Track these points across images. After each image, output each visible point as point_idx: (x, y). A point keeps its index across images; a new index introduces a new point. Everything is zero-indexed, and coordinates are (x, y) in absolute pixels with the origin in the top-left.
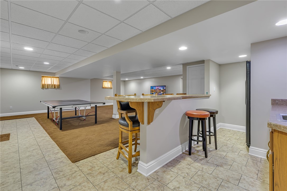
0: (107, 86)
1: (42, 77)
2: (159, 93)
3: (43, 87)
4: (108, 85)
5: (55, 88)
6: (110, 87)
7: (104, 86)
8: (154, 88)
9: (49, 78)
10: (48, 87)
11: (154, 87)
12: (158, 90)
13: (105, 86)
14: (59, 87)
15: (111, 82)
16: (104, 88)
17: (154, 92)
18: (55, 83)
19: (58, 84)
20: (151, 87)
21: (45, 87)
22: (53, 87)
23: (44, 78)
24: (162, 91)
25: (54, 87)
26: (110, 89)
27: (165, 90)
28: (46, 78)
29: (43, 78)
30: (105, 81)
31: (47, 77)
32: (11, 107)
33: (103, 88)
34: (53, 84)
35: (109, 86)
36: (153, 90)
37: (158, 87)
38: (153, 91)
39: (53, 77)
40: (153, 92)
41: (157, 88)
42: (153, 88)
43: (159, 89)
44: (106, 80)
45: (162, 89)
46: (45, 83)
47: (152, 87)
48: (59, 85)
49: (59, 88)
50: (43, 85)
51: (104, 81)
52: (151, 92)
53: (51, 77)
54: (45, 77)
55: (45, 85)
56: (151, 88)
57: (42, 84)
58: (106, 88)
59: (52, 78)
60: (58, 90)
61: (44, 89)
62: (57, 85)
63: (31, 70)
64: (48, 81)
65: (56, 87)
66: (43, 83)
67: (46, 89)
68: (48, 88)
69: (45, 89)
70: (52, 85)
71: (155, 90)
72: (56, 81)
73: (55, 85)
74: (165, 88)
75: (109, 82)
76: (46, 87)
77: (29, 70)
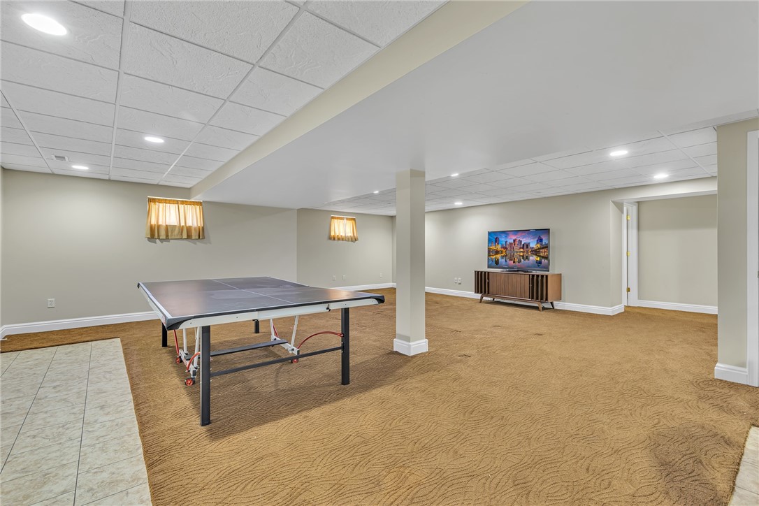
0: (342, 234)
1: (151, 200)
2: (520, 261)
3: (154, 234)
4: (345, 232)
5: (189, 237)
6: (352, 235)
7: (332, 234)
8: (502, 240)
9: (171, 205)
10: (167, 235)
11: (503, 236)
12: (516, 248)
13: (337, 234)
14: (201, 234)
15: (354, 219)
16: (334, 239)
17: (503, 257)
18: (189, 223)
19: (200, 224)
20: (490, 233)
21: (159, 235)
22: (185, 236)
23: (157, 206)
24: (536, 252)
25: (188, 234)
26: (352, 241)
27: (546, 247)
28: (161, 205)
29: (154, 206)
30: (338, 218)
31: (166, 202)
32: (51, 301)
33: (330, 238)
34: (183, 224)
35: (349, 234)
36: (499, 247)
37: (518, 237)
38: (497, 252)
39: (183, 203)
40: (499, 256)
41: (512, 241)
42: (497, 240)
43: (520, 242)
44: (340, 215)
45: (534, 244)
46: (160, 223)
47: (494, 237)
48: (203, 228)
49: (204, 238)
50: (152, 229)
51: (333, 218)
52: (489, 255)
53: (177, 202)
54: (160, 201)
55: (159, 227)
56: (489, 241)
57: (149, 224)
58: (339, 239)
59: (181, 207)
60: (199, 244)
61: (155, 243)
62: (195, 229)
63: (113, 178)
64: (168, 215)
65: (195, 236)
66: (153, 222)
67: (162, 240)
68: (167, 238)
69: (157, 241)
70: (181, 229)
71: (506, 248)
72: (192, 217)
73: (190, 227)
74: (545, 241)
75: (347, 219)
76: (163, 236)
77: (106, 177)
